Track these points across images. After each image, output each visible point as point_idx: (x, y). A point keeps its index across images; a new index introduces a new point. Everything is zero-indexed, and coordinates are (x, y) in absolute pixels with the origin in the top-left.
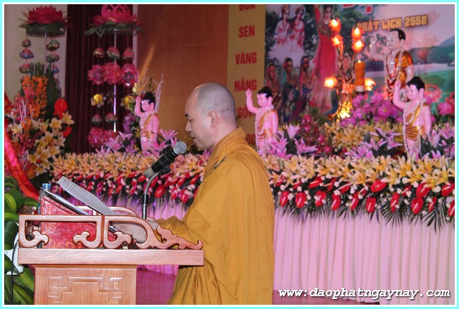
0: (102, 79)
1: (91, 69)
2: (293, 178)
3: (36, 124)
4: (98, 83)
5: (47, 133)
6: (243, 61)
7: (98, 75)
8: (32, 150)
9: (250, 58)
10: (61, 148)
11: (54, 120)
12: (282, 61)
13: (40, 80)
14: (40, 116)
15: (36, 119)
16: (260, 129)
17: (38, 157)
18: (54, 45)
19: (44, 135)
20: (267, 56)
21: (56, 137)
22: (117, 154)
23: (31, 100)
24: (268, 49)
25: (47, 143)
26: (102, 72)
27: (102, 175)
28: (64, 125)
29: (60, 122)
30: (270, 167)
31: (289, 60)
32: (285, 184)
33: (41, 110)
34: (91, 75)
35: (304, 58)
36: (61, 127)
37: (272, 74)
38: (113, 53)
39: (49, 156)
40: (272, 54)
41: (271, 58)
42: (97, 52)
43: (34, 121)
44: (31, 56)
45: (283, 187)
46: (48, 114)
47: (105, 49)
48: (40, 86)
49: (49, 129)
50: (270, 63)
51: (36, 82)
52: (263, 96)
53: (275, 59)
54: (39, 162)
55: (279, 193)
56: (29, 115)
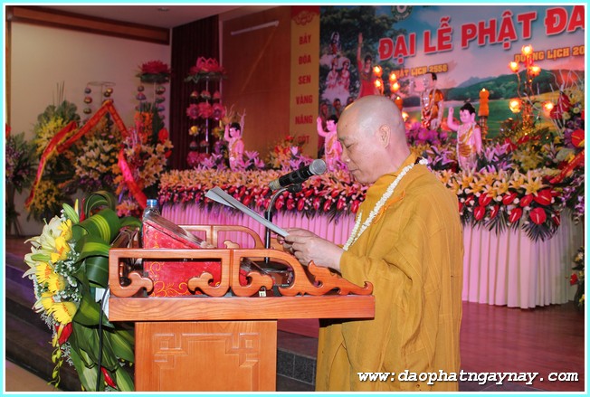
0: (197, 114)
1: (189, 107)
2: (363, 189)
3: (145, 148)
4: (195, 118)
5: (153, 155)
6: (302, 102)
7: (194, 112)
8: (142, 169)
9: (308, 100)
10: (164, 166)
11: (159, 145)
12: (332, 101)
13: (147, 115)
14: (148, 142)
15: (144, 144)
16: (329, 149)
17: (146, 173)
18: (161, 89)
19: (150, 156)
20: (320, 97)
21: (160, 158)
22: (211, 170)
23: (141, 130)
24: (321, 92)
25: (153, 163)
26: (197, 109)
27: (199, 187)
28: (166, 149)
29: (164, 147)
30: (342, 180)
31: (337, 100)
32: (355, 194)
33: (149, 138)
34: (189, 111)
35: (349, 98)
36: (163, 151)
37: (324, 111)
38: (206, 94)
39: (155, 172)
40: (325, 96)
41: (324, 99)
42: (193, 95)
43: (143, 146)
44: (144, 98)
45: (354, 197)
46: (154, 141)
47: (200, 92)
48: (148, 119)
49: (155, 152)
50: (322, 102)
51: (144, 117)
52: (332, 122)
53: (327, 100)
54: (147, 177)
55: (351, 202)
56: (139, 141)
